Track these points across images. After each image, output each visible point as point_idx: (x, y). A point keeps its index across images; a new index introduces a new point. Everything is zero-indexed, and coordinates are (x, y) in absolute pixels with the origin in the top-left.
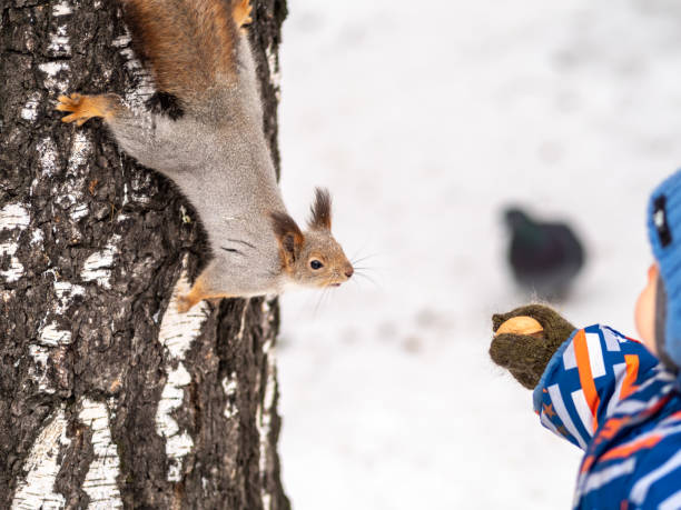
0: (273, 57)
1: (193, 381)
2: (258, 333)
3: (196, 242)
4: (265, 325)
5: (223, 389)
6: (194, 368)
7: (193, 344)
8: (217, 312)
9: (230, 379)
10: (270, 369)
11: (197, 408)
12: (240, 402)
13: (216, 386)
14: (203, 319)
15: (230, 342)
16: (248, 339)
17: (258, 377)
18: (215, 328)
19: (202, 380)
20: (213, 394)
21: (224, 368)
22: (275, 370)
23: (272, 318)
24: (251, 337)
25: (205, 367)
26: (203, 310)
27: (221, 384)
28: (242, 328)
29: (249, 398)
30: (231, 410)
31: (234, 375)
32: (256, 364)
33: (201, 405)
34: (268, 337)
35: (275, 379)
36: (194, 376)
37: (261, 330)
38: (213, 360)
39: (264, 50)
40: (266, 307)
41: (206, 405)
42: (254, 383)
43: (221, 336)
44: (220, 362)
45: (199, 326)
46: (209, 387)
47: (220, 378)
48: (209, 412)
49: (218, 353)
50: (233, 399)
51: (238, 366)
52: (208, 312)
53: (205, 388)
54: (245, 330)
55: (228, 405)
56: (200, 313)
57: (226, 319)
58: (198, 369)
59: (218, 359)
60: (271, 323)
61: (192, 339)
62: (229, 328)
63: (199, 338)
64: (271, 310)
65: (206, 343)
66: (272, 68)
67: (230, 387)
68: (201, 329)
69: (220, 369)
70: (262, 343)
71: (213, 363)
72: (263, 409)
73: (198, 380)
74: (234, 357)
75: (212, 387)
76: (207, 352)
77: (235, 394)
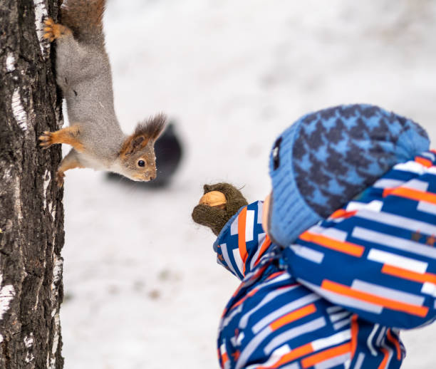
0: (58, 109)
1: (4, 340)
2: (48, 305)
3: (6, 245)
4: (52, 298)
5: (24, 344)
6: (5, 332)
7: (4, 315)
8: (20, 292)
9: (29, 337)
10: (57, 328)
11: (8, 358)
12: (35, 352)
13: (19, 342)
14: (11, 298)
15: (29, 312)
16: (41, 309)
17: (48, 334)
18: (19, 304)
19: (11, 339)
20: (18, 347)
21: (25, 330)
22: (60, 327)
23: (57, 293)
24: (43, 308)
25: (12, 330)
26: (11, 292)
27: (23, 341)
28: (37, 302)
29: (41, 348)
30: (29, 357)
31: (31, 334)
32: (46, 325)
33: (10, 356)
34: (55, 306)
35: (59, 334)
36: (5, 337)
37: (50, 303)
38: (17, 326)
39: (51, 105)
40: (53, 286)
41: (13, 355)
42: (45, 338)
43: (23, 309)
44: (22, 326)
45: (8, 304)
46: (15, 344)
47: (22, 337)
48: (15, 359)
49: (20, 320)
50: (31, 350)
51: (34, 328)
52: (14, 293)
53: (12, 344)
54: (39, 303)
55: (28, 354)
56: (8, 294)
57: (27, 297)
58: (8, 332)
59: (21, 324)
60: (56, 297)
61: (3, 312)
62: (28, 303)
63: (9, 311)
64: (56, 288)
65: (13, 314)
66: (57, 118)
67: (29, 342)
68: (9, 306)
69: (23, 331)
70: (51, 311)
71: (18, 327)
72: (51, 354)
73: (8, 339)
74: (32, 322)
75: (17, 343)
76: (13, 321)
77: (32, 346)
